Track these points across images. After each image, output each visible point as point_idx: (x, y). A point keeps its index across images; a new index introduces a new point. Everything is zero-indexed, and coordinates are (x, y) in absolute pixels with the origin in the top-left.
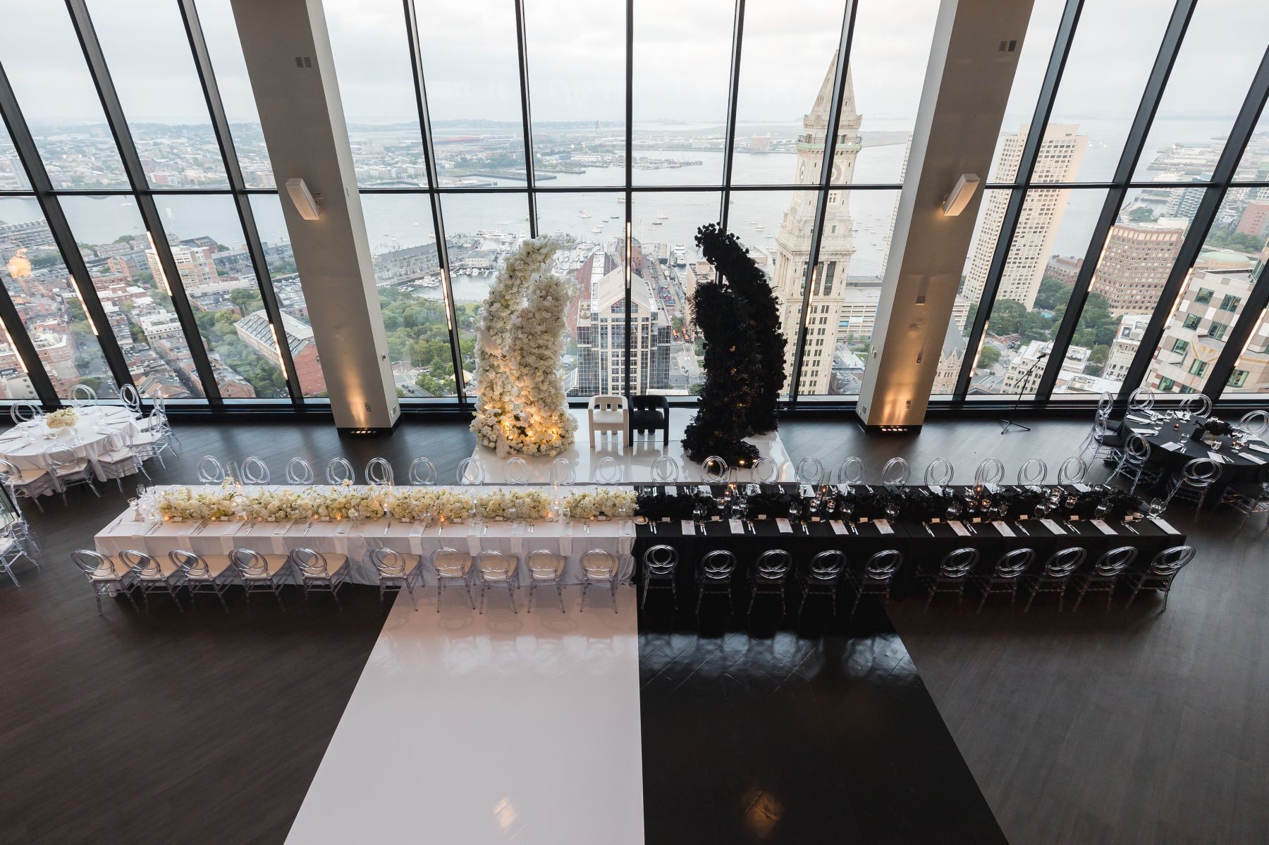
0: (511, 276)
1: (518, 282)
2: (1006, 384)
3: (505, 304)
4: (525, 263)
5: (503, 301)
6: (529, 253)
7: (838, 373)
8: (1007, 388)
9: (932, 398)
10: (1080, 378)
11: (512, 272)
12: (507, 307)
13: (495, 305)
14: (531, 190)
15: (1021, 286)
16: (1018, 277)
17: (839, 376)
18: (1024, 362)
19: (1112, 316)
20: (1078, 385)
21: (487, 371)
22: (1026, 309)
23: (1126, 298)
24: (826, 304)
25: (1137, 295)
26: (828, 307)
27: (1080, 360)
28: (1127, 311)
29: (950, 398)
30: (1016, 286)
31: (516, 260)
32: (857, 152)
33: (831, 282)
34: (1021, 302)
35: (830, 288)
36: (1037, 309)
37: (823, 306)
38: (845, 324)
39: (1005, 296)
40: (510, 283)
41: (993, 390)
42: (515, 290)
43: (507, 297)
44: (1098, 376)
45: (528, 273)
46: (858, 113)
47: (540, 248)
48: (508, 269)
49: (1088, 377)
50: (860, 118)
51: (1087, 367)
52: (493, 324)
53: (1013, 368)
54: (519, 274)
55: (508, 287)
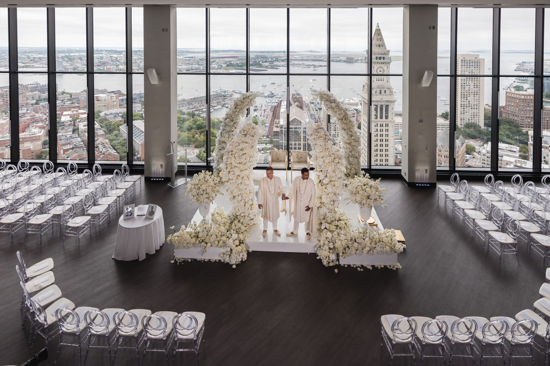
0: (235, 108)
1: (238, 110)
2: (483, 163)
3: (232, 119)
4: (242, 102)
5: (231, 118)
6: (244, 98)
7: (398, 156)
8: (484, 165)
9: (438, 169)
10: (518, 161)
11: (236, 106)
12: (232, 121)
13: (227, 119)
14: (248, 74)
15: (475, 117)
16: (473, 113)
17: (399, 157)
18: (488, 152)
19: (523, 131)
20: (519, 165)
21: (221, 150)
22: (481, 127)
23: (526, 123)
24: (387, 123)
25: (531, 122)
26: (388, 124)
27: (515, 152)
28: (529, 129)
29: (448, 169)
30: (473, 117)
31: (238, 101)
32: (390, 63)
33: (388, 113)
34: (478, 124)
35: (388, 116)
36: (486, 128)
37: (386, 124)
38: (397, 132)
39: (469, 121)
40: (235, 110)
41: (477, 165)
42: (237, 113)
43: (233, 117)
44: (527, 160)
45: (243, 106)
46: (388, 49)
47: (249, 96)
48: (234, 105)
49: (523, 160)
50: (389, 51)
51: (520, 156)
52: (226, 128)
53: (483, 155)
54: (239, 107)
55: (234, 112)
